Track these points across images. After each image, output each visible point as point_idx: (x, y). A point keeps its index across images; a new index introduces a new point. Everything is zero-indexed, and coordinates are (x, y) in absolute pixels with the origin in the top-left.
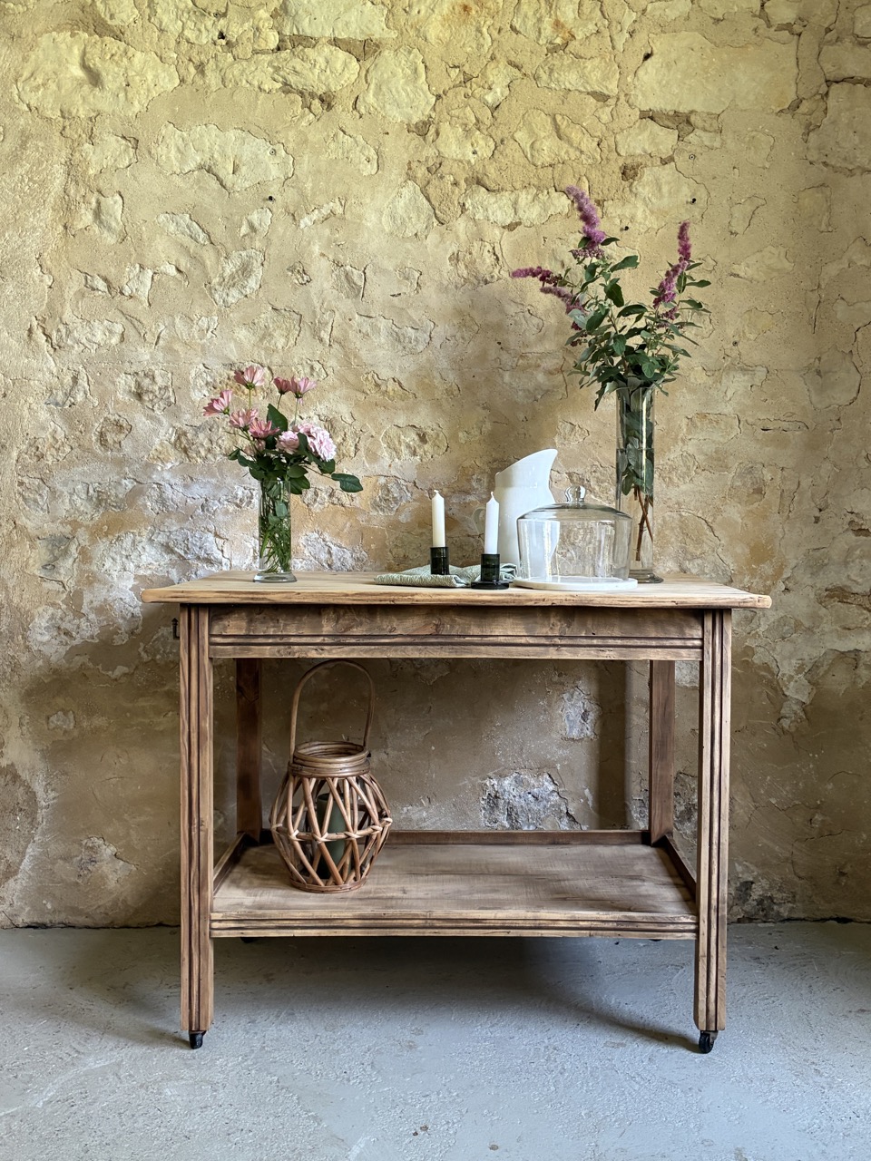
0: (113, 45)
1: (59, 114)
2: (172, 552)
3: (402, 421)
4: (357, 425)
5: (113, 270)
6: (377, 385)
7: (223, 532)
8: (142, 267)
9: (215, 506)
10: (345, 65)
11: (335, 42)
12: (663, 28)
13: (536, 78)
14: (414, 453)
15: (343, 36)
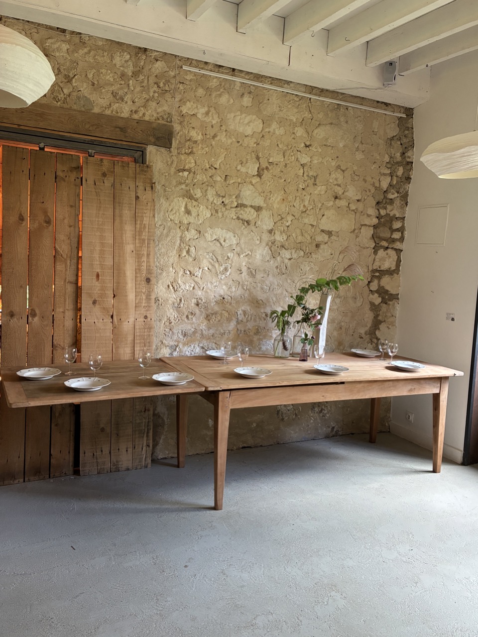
0: (195, 203)
1: (179, 222)
2: (204, 348)
3: (262, 311)
4: (252, 312)
5: (192, 269)
6: (257, 302)
7: (217, 343)
8: (200, 268)
9: (216, 335)
10: (254, 214)
11: (251, 206)
12: (328, 208)
13: (298, 219)
14: (265, 320)
15: (253, 205)
